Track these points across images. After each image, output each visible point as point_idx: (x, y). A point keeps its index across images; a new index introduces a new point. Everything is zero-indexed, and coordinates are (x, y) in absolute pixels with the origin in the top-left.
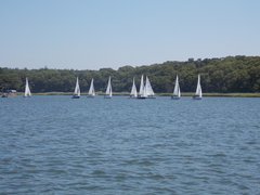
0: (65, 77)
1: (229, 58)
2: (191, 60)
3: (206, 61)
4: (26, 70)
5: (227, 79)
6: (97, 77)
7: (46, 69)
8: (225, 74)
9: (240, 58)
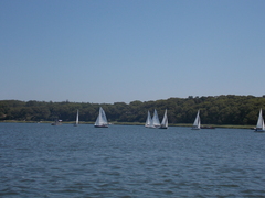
0: (86, 109)
2: (191, 98)
3: (203, 98)
4: (51, 103)
5: (221, 113)
6: (113, 109)
7: (67, 102)
8: (220, 109)
9: (231, 97)
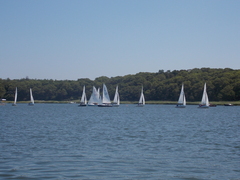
0: (46, 87)
1: (196, 70)
2: (161, 72)
3: (175, 73)
4: (8, 80)
5: (194, 89)
6: (76, 86)
7: (27, 79)
8: (192, 84)
9: (205, 70)
